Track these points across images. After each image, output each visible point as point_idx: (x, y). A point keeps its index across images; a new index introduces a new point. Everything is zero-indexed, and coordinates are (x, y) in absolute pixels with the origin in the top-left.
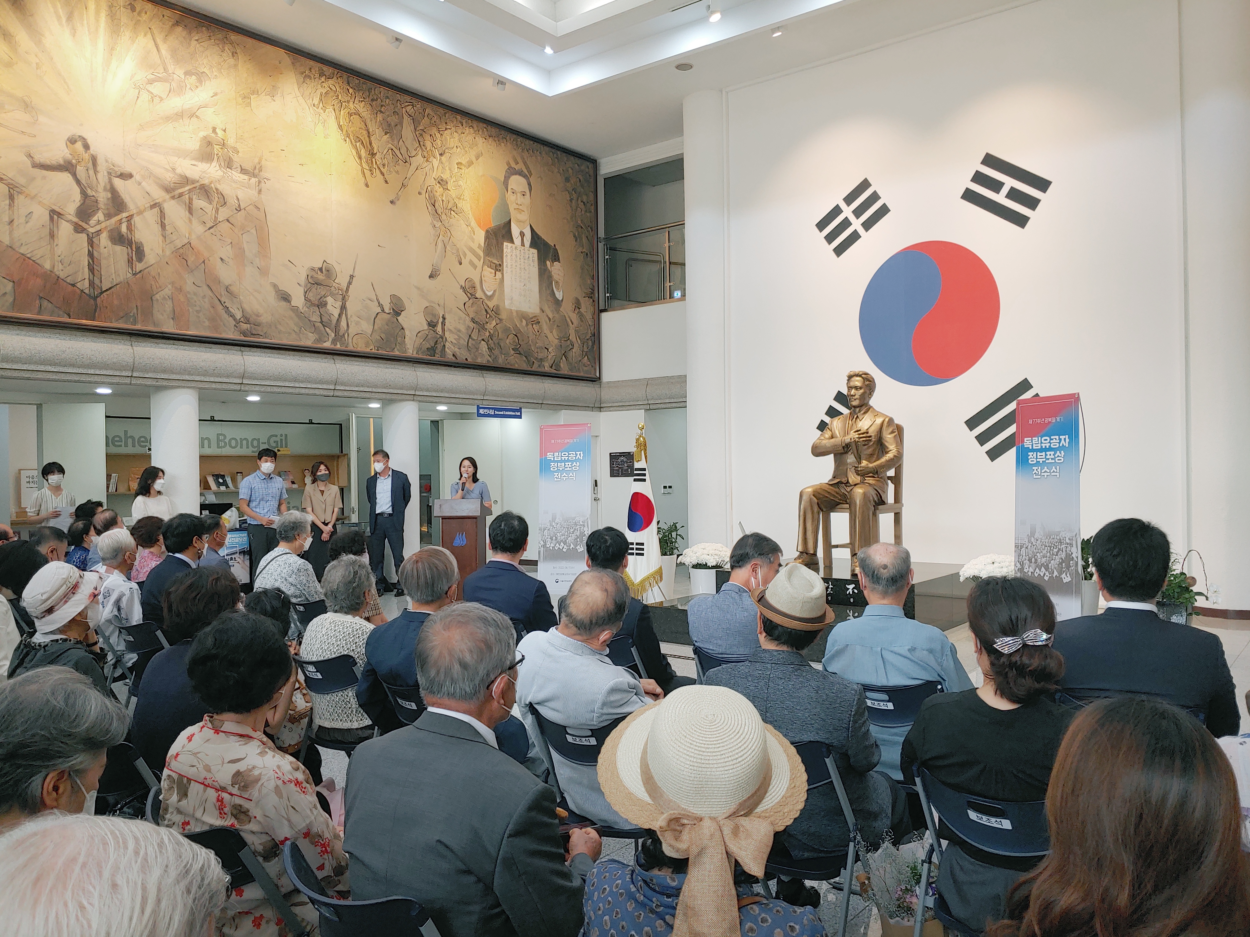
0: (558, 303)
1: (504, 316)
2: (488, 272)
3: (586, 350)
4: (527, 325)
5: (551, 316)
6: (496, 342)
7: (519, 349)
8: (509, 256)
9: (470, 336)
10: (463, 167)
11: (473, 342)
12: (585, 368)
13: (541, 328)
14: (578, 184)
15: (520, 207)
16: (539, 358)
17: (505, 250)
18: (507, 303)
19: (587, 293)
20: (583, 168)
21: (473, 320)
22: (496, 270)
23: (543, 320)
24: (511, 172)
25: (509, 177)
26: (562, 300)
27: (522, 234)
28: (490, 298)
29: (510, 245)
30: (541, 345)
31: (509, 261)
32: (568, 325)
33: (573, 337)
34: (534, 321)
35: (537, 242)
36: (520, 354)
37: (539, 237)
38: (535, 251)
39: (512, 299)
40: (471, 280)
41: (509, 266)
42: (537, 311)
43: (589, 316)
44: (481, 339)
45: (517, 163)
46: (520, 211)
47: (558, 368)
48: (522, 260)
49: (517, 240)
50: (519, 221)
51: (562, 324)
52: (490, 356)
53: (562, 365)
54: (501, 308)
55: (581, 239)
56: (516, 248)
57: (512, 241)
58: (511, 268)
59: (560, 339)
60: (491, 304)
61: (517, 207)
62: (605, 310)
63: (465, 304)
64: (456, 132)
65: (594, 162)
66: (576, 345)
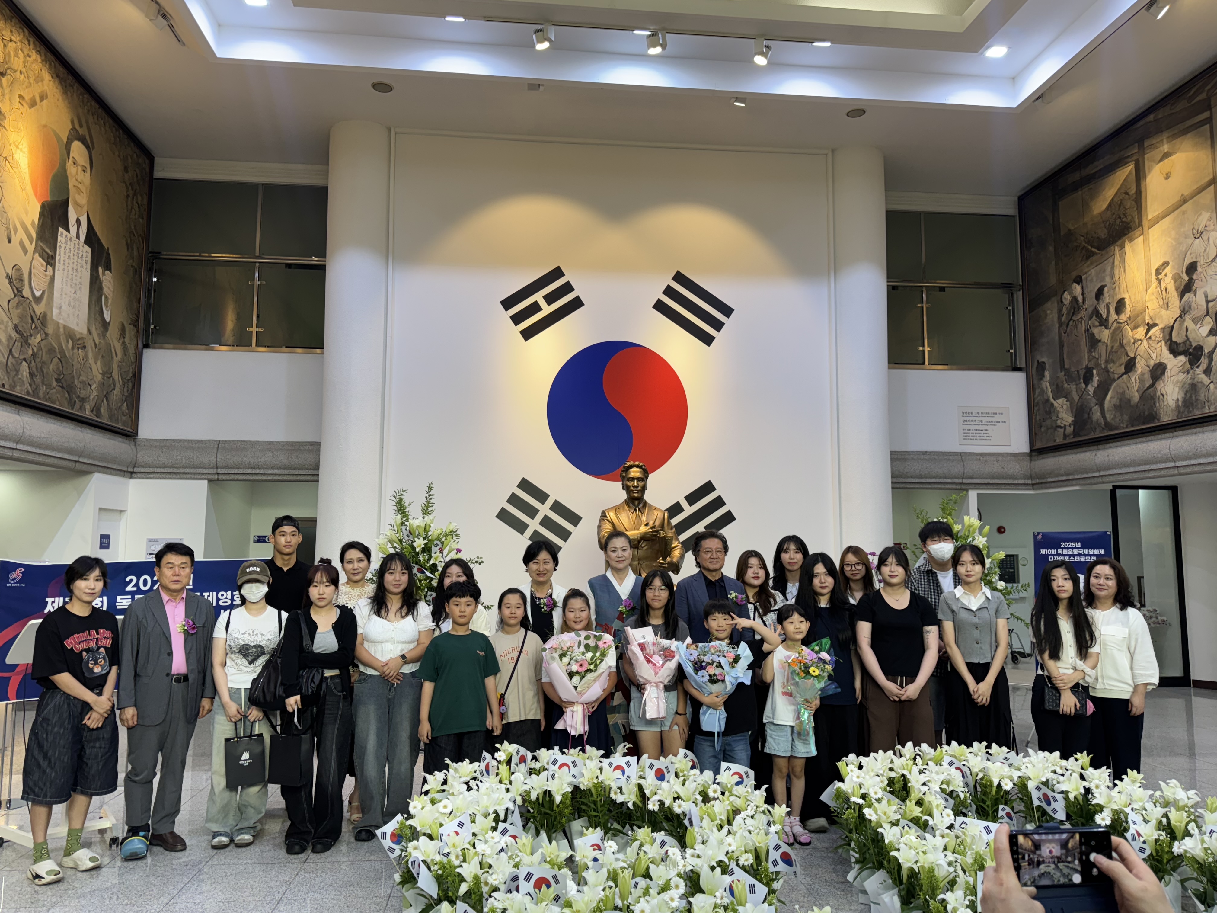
0: (105, 325)
1: (50, 330)
2: (39, 262)
3: (126, 394)
4: (73, 348)
5: (97, 342)
6: (39, 365)
7: (63, 381)
8: (62, 249)
9: (11, 351)
10: (24, 104)
11: (13, 361)
12: (124, 418)
13: (86, 356)
14: (135, 180)
15: (80, 186)
16: (82, 396)
17: (59, 238)
18: (55, 311)
19: (132, 320)
20: (140, 161)
21: (16, 327)
22: (48, 263)
23: (90, 344)
24: (75, 135)
25: (72, 142)
26: (109, 323)
27: (78, 222)
28: (38, 300)
29: (65, 232)
30: (84, 379)
31: (62, 254)
32: (112, 358)
33: (115, 374)
34: (79, 344)
35: (91, 239)
36: (62, 387)
37: (95, 233)
38: (89, 250)
39: (60, 308)
40: (19, 270)
41: (62, 262)
42: (85, 331)
43: (132, 351)
44: (22, 357)
45: (81, 126)
46: (79, 191)
47: (98, 415)
48: (76, 257)
49: (73, 229)
50: (77, 204)
51: (106, 354)
52: (31, 385)
53: (102, 410)
54: (48, 317)
55: (132, 250)
56: (71, 239)
57: (68, 230)
58: (64, 264)
59: (103, 374)
60: (39, 309)
61: (77, 184)
62: (146, 346)
63: (9, 301)
64: (21, 50)
65: (151, 158)
66: (118, 386)
